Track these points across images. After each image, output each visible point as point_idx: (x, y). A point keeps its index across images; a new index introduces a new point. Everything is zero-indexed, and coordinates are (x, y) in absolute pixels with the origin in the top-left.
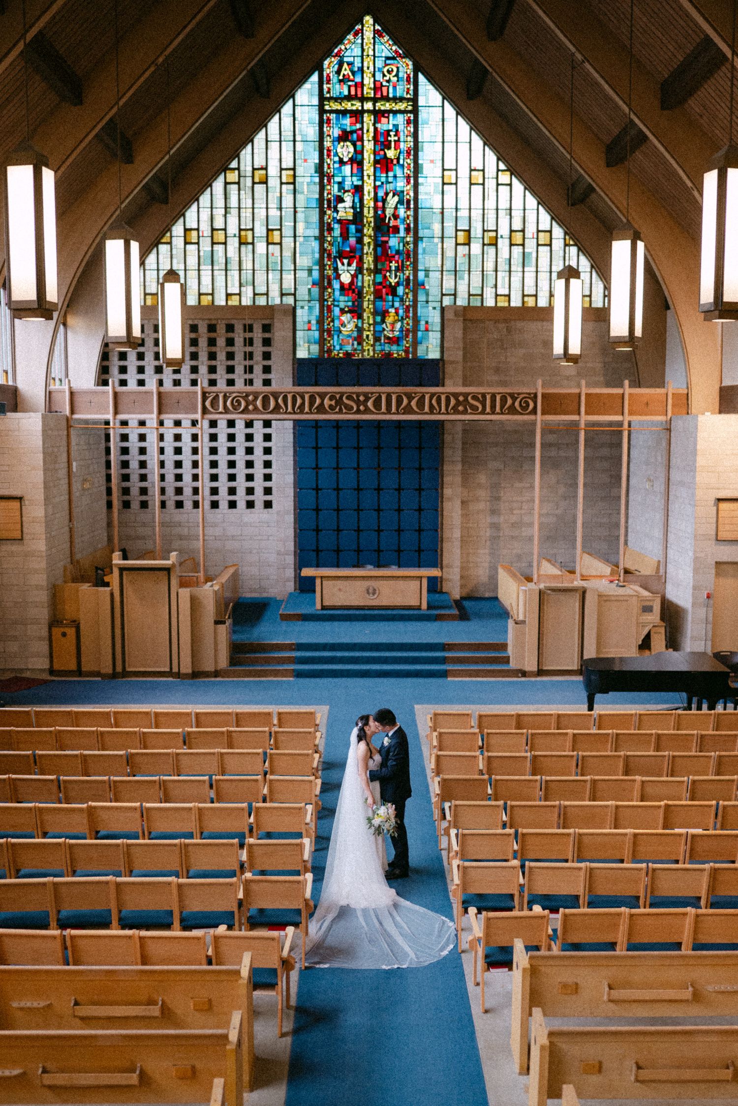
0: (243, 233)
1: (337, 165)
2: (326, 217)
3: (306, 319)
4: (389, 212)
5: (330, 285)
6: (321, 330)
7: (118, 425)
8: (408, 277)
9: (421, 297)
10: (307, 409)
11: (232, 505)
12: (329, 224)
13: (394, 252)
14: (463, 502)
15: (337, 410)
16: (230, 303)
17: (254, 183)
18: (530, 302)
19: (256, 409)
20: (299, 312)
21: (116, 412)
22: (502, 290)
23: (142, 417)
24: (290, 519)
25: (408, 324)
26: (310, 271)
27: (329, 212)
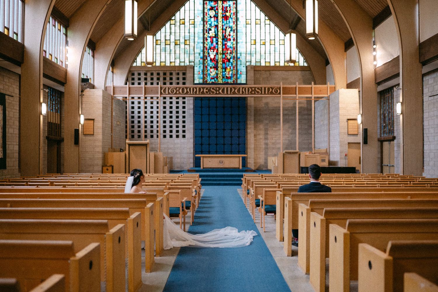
0: (176, 41)
1: (209, 18)
2: (205, 36)
3: (198, 70)
4: (227, 34)
5: (206, 59)
6: (203, 74)
7: (130, 98)
8: (234, 56)
9: (239, 63)
10: (198, 93)
11: (171, 136)
12: (206, 38)
13: (229, 47)
14: (254, 135)
15: (209, 93)
16: (171, 65)
17: (180, 24)
18: (278, 64)
19: (179, 93)
20: (196, 68)
21: (129, 94)
22: (268, 60)
23: (139, 96)
24: (192, 140)
25: (234, 72)
26: (199, 54)
27: (206, 34)
